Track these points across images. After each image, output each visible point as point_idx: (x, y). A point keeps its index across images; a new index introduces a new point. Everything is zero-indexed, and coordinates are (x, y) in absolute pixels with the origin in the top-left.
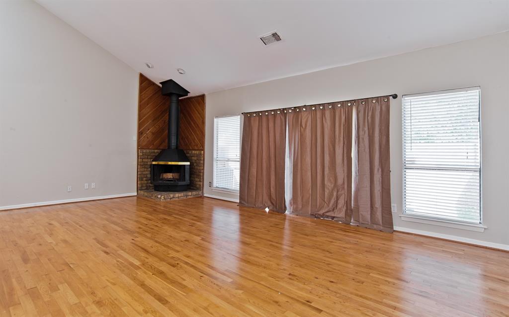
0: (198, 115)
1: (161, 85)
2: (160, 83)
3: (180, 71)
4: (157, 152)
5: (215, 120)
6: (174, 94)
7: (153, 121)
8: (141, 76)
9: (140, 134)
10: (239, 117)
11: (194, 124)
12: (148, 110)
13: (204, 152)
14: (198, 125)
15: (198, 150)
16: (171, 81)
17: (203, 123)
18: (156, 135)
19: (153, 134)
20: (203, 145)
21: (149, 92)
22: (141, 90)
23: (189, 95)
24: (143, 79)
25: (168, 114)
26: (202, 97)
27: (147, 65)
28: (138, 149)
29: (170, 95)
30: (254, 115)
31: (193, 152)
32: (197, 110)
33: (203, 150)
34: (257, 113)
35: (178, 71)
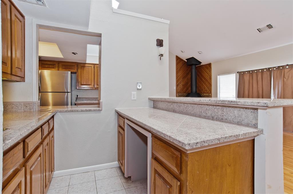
0: (207, 74)
1: (186, 61)
2: (186, 59)
3: (199, 53)
4: (185, 95)
5: (218, 77)
6: (194, 64)
7: (183, 79)
8: (177, 57)
9: (177, 86)
10: (235, 74)
11: (204, 79)
12: (180, 74)
13: (211, 94)
14: (207, 80)
15: (207, 93)
16: (193, 58)
17: (210, 78)
18: (184, 86)
19: (183, 85)
20: (211, 91)
21: (181, 64)
22: (177, 64)
23: (202, 64)
24: (178, 58)
25: (190, 73)
26: (210, 65)
27: (182, 51)
28: (176, 93)
29: (191, 65)
30: (246, 73)
31: (205, 94)
32: (206, 72)
33: (211, 93)
34: (248, 72)
35: (198, 52)
